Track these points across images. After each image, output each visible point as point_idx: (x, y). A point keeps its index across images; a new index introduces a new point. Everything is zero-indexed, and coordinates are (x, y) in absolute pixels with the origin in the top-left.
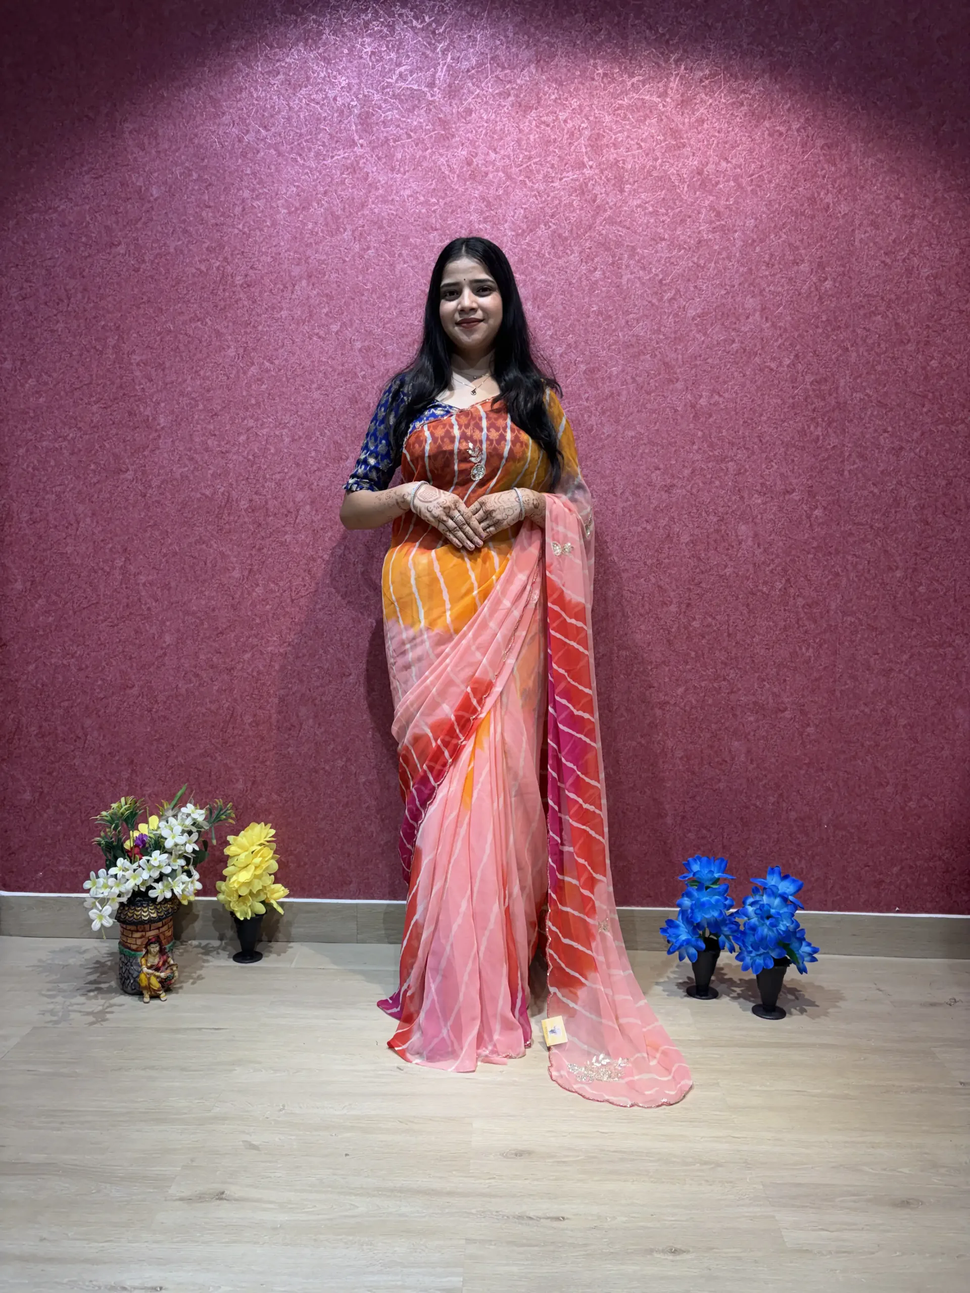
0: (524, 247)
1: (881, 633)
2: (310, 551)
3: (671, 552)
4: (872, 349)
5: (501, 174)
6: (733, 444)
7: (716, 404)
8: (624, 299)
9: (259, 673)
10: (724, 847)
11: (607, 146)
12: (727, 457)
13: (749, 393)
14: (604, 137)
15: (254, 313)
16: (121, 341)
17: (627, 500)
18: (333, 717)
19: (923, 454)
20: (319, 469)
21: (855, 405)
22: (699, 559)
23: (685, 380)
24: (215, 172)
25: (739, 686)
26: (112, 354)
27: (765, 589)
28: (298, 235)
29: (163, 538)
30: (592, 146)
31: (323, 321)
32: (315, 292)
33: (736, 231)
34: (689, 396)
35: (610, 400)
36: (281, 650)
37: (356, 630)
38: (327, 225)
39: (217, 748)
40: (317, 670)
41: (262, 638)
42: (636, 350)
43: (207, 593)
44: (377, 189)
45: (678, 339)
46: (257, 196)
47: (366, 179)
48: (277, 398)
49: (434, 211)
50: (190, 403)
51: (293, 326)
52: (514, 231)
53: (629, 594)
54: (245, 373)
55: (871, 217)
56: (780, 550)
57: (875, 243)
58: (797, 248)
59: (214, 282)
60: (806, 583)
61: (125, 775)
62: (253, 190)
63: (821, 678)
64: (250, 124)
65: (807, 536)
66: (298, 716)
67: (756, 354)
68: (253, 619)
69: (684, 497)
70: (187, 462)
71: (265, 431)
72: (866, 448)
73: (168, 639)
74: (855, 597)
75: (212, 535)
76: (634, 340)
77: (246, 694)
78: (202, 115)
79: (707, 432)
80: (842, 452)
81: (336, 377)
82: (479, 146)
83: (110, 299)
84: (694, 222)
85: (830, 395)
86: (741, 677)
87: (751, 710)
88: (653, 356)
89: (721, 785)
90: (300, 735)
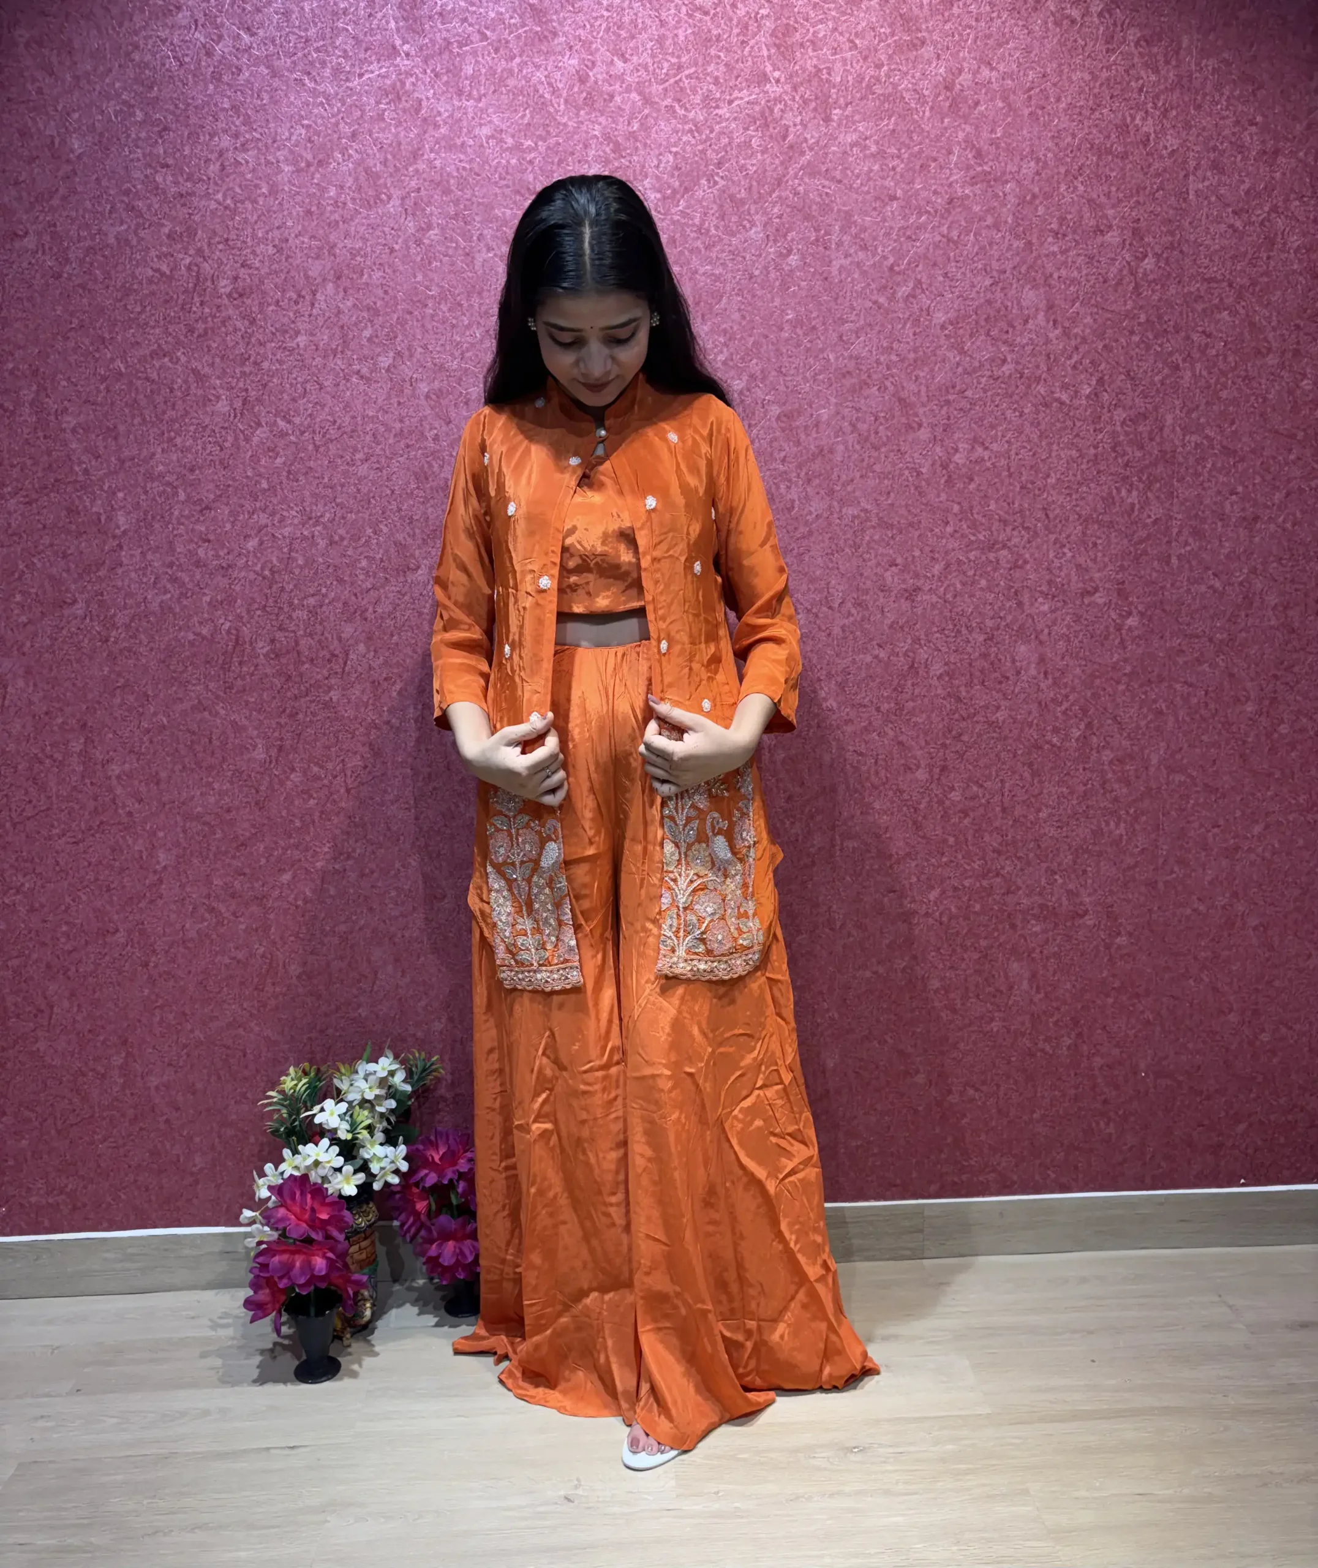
0: (676, 218)
1: (1224, 796)
3: (917, 691)
4: (1215, 365)
5: (634, 96)
6: (1005, 522)
7: (980, 461)
8: (836, 299)
10: (999, 1111)
11: (802, 45)
12: (996, 542)
13: (1029, 441)
14: (796, 30)
15: (253, 340)
16: (43, 394)
17: (849, 614)
18: (422, 959)
19: (1288, 525)
20: (374, 588)
21: (1189, 453)
22: (959, 700)
23: (933, 426)
24: (172, 108)
25: (1019, 882)
26: (30, 414)
27: (1055, 740)
28: (314, 209)
29: (142, 706)
30: (778, 47)
31: (366, 352)
32: (349, 304)
33: (1007, 182)
34: (938, 449)
35: (818, 461)
36: (337, 867)
37: (448, 831)
38: (359, 189)
39: (251, 1015)
40: (393, 893)
41: (307, 849)
42: (854, 381)
43: (216, 786)
44: (437, 126)
45: (920, 362)
46: (243, 145)
47: (418, 111)
48: (302, 480)
49: (531, 162)
50: (164, 491)
51: (318, 361)
52: (659, 191)
53: (856, 757)
54: (247, 440)
55: (1212, 156)
56: (1077, 681)
57: (1219, 198)
58: (1101, 206)
59: (186, 291)
60: (1115, 728)
61: (118, 1060)
62: (236, 136)
63: (1136, 865)
64: (223, 24)
65: (1116, 657)
67: (1038, 380)
68: (291, 821)
69: (933, 606)
70: (169, 586)
71: (286, 531)
72: (1204, 521)
73: (162, 856)
74: (1186, 746)
75: (218, 697)
76: (851, 365)
77: (290, 933)
78: (142, 11)
79: (966, 505)
80: (1168, 528)
81: (391, 441)
82: (597, 50)
83: (17, 325)
84: (941, 168)
85: (1151, 439)
86: (1022, 870)
87: (1036, 917)
88: (882, 389)
89: (995, 1026)
90: (376, 988)
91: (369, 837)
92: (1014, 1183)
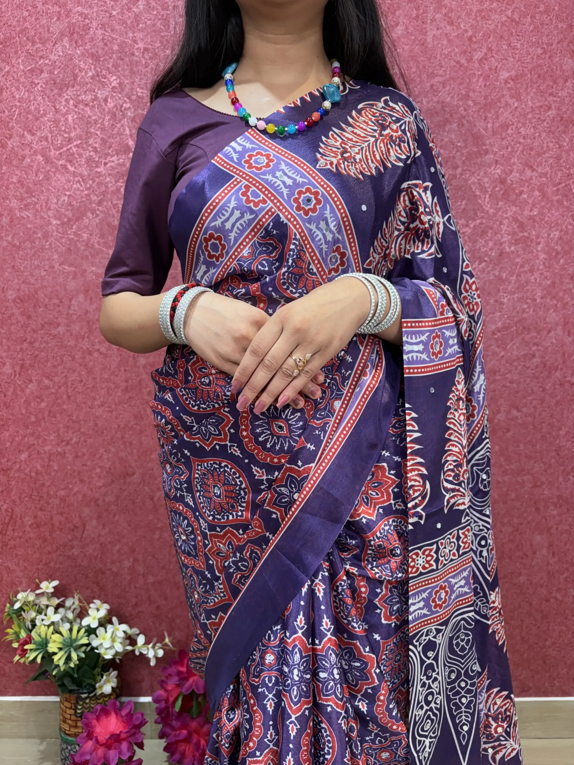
2: (86, 344)
8: (429, 59)
9: (37, 473)
10: (523, 638)
18: (117, 517)
25: (544, 479)
34: (499, 171)
36: (59, 450)
37: (138, 427)
40: (98, 470)
41: (39, 437)
45: (488, 106)
66: (80, 517)
68: (28, 417)
77: (25, 495)
86: (545, 471)
87: (555, 505)
88: (461, 125)
89: (522, 579)
90: (84, 536)
91: (82, 430)
92: (530, 689)
